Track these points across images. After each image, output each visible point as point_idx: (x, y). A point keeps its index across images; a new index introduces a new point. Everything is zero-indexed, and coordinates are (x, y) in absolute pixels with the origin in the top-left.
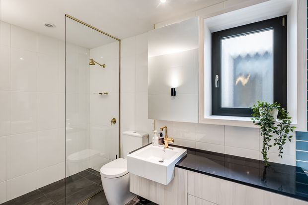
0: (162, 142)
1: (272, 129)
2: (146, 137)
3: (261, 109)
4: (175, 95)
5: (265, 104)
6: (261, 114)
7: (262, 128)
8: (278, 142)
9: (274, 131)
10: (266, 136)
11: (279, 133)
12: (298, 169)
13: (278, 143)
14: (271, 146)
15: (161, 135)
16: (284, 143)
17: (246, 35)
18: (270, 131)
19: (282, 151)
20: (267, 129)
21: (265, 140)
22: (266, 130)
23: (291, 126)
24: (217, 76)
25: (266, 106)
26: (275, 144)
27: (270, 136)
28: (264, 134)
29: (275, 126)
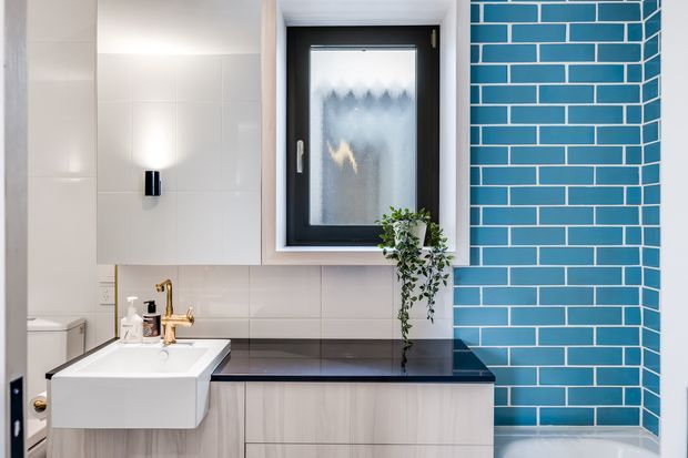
0: (155, 326)
1: (416, 265)
2: (78, 330)
3: (397, 223)
4: (157, 193)
5: (403, 213)
6: (397, 235)
7: (400, 263)
8: (426, 291)
9: (420, 268)
10: (407, 281)
11: (428, 273)
12: (458, 343)
13: (426, 294)
14: (414, 299)
15: (152, 307)
16: (436, 290)
17: (364, 49)
18: (414, 268)
19: (434, 307)
20: (409, 264)
21: (404, 289)
22: (406, 267)
23: (446, 255)
24: (300, 144)
25: (406, 217)
26: (421, 297)
27: (414, 280)
28: (405, 277)
29: (422, 257)
